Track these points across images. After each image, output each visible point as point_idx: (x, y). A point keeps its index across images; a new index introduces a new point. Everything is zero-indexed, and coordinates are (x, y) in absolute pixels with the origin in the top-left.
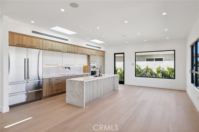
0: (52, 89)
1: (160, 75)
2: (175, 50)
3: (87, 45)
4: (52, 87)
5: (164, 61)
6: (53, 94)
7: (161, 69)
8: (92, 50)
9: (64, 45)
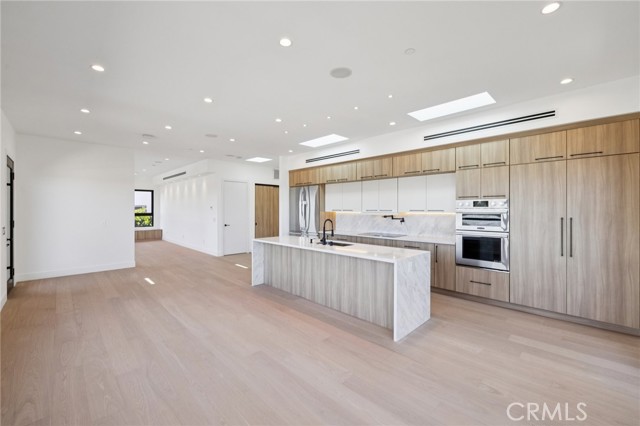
3: (427, 138)
8: (470, 148)
9: (354, 164)
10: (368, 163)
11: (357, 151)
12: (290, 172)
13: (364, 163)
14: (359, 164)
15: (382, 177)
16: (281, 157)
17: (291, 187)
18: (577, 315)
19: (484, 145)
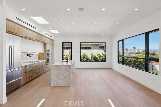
0: (27, 76)
1: (93, 59)
2: (106, 43)
4: (27, 75)
5: (92, 49)
6: (27, 81)
7: (93, 55)
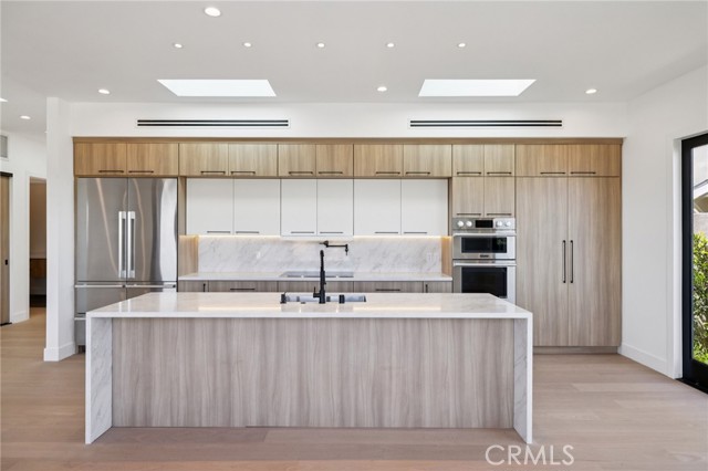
3: (415, 124)
8: (470, 148)
9: (272, 147)
10: (304, 147)
11: (284, 123)
12: (77, 141)
13: (295, 147)
14: (284, 147)
15: (333, 175)
16: (52, 102)
17: (77, 176)
18: (576, 344)
19: (487, 148)
